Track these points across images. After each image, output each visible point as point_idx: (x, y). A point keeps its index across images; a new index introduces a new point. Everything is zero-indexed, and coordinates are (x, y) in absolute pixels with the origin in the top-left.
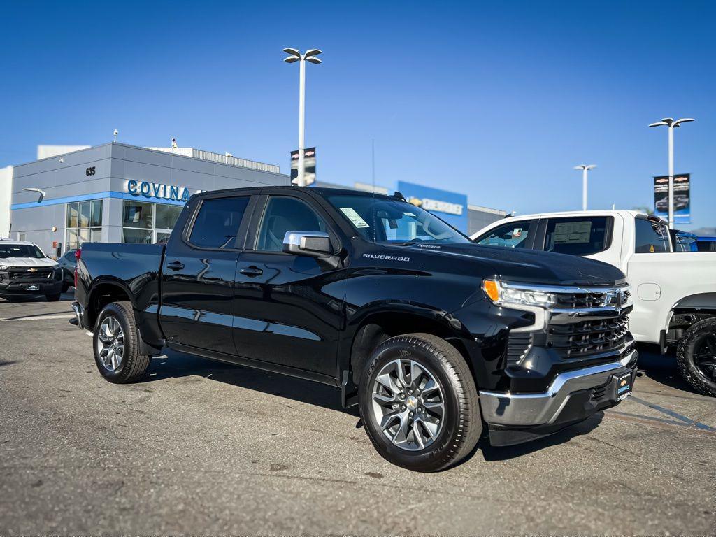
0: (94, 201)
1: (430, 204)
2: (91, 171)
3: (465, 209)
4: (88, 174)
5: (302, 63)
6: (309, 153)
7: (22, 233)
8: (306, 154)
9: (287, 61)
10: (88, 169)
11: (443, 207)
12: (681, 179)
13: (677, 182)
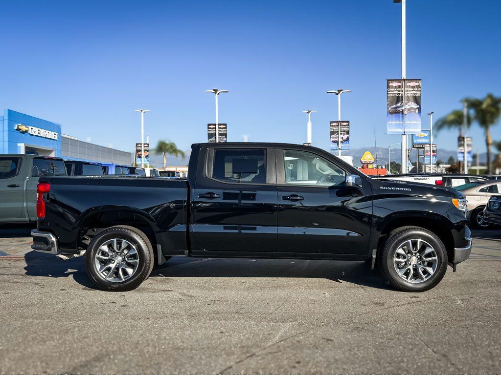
1: (34, 131)
3: (60, 136)
11: (43, 133)
12: (222, 126)
13: (220, 128)
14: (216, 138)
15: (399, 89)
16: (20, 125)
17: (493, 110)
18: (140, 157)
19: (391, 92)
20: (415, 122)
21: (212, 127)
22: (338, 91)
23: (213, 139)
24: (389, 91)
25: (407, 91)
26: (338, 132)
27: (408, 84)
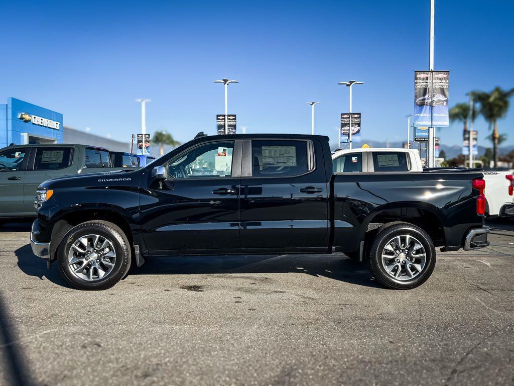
1: (37, 120)
3: (61, 125)
11: (46, 122)
12: (231, 118)
13: (229, 119)
14: (225, 129)
15: (426, 81)
16: (23, 113)
17: (501, 103)
18: (141, 148)
19: (419, 84)
20: (442, 115)
21: (221, 118)
22: (350, 82)
23: (222, 130)
24: (417, 83)
25: (435, 83)
26: (349, 124)
27: (436, 76)
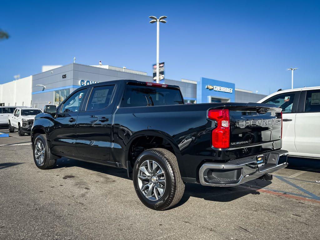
0: (66, 89)
1: (217, 88)
2: (64, 76)
3: (234, 90)
4: (63, 78)
5: (158, 23)
6: (161, 65)
7: (36, 105)
8: (160, 66)
9: (151, 22)
10: (63, 75)
11: (223, 89)
16: (209, 85)
